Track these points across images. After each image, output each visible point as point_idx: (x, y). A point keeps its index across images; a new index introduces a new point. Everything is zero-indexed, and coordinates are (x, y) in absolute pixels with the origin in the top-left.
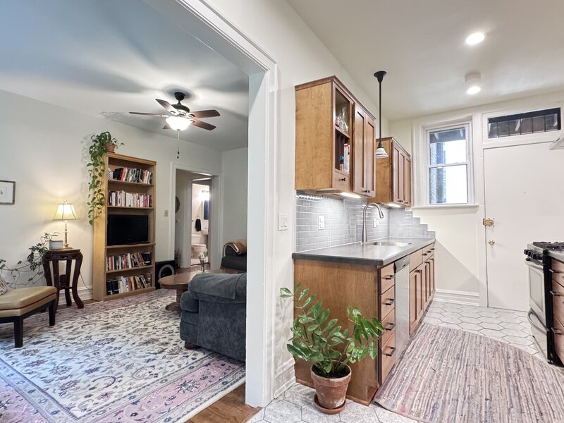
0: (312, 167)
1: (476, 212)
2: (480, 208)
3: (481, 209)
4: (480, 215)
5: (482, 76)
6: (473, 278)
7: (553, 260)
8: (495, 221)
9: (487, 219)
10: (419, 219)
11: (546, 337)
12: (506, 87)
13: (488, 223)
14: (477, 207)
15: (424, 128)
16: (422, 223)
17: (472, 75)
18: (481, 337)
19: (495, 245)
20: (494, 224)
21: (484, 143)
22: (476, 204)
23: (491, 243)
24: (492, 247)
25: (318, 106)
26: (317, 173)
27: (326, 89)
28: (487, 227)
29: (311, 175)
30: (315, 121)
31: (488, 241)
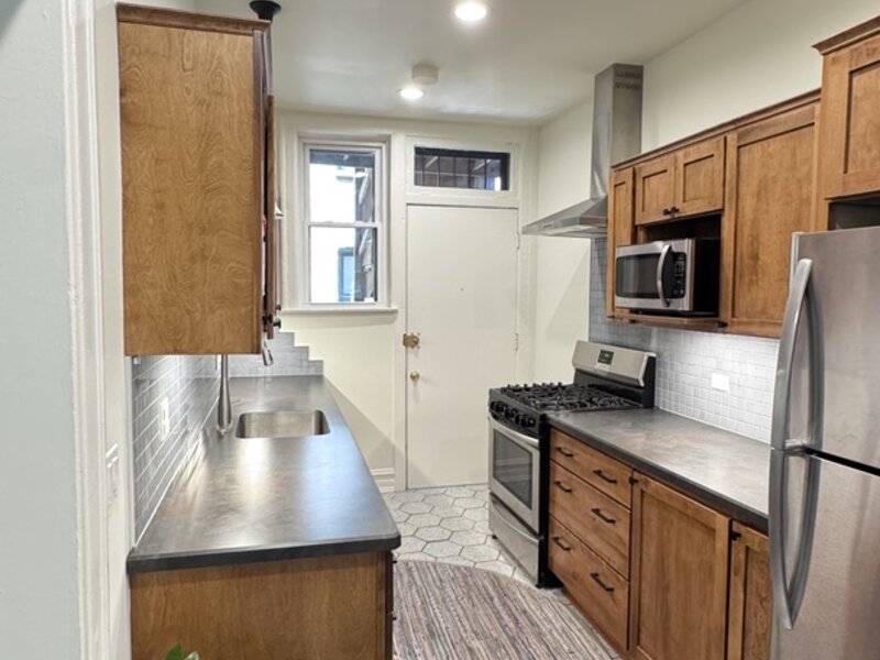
0: (192, 287)
1: (392, 322)
2: (399, 315)
3: (401, 316)
4: (399, 329)
5: (440, 74)
6: (386, 442)
7: (553, 430)
8: (421, 338)
9: (409, 334)
10: (292, 335)
11: (537, 550)
12: (455, 101)
13: (411, 342)
14: (395, 312)
15: (300, 138)
16: (298, 344)
17: (426, 70)
18: (434, 565)
19: (419, 382)
20: (420, 344)
21: (408, 193)
22: (394, 307)
23: (415, 378)
24: (415, 385)
25: (207, 98)
26: (207, 308)
27: (236, 52)
28: (410, 348)
29: (188, 311)
30: (200, 146)
31: (409, 374)
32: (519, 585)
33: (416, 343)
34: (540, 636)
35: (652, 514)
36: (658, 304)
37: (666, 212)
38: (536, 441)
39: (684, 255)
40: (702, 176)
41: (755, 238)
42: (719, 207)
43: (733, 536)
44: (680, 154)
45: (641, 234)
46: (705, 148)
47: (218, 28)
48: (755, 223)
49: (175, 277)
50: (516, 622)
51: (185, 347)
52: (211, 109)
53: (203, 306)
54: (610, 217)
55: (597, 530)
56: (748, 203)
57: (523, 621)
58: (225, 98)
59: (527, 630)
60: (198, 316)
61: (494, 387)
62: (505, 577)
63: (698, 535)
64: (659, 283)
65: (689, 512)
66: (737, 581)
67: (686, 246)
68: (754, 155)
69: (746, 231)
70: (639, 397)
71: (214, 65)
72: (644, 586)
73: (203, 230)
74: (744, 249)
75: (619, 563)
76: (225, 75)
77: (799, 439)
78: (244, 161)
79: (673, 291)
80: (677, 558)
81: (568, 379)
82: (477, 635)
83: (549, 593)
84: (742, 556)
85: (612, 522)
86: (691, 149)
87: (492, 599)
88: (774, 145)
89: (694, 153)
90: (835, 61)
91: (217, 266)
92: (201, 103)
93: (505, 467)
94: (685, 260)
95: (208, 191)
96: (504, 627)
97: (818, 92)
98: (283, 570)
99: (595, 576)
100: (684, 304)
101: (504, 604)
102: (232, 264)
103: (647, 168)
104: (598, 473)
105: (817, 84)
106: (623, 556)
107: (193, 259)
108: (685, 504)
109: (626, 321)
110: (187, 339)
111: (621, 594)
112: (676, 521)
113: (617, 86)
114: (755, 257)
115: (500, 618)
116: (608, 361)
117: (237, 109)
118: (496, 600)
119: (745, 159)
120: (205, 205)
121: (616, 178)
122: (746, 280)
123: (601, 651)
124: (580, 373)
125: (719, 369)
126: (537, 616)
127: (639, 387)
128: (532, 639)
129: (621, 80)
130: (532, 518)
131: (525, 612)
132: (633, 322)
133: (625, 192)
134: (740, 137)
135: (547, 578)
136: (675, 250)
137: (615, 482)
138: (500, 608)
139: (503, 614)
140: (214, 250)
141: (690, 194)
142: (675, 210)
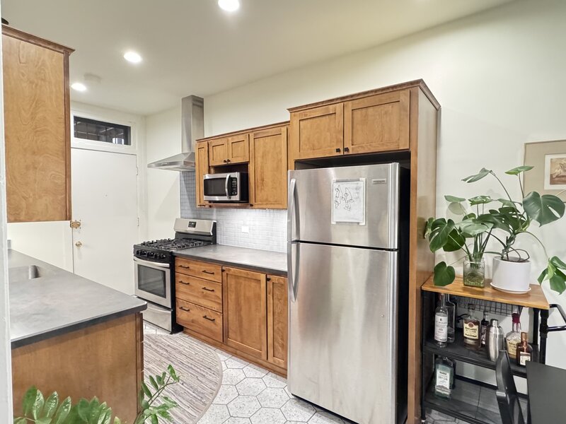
0: (27, 184)
7: (176, 258)
8: (82, 222)
11: (170, 316)
13: (75, 225)
19: (82, 247)
20: (81, 226)
23: (79, 245)
24: (79, 249)
25: (36, 81)
26: (37, 197)
27: (54, 60)
28: (74, 229)
29: (23, 197)
30: (31, 106)
31: (74, 244)
32: (161, 336)
33: (79, 225)
34: (180, 353)
35: (232, 282)
36: (225, 198)
37: (225, 161)
38: (168, 265)
39: (236, 179)
40: (240, 148)
41: (262, 173)
42: (248, 160)
43: (268, 280)
44: (230, 138)
45: (212, 170)
46: (241, 138)
47: (43, 45)
48: (262, 167)
49: (15, 177)
50: (167, 351)
51: (22, 218)
52: (38, 87)
53: (34, 195)
54: (197, 162)
55: (205, 297)
56: (259, 160)
57: (168, 349)
58: (47, 83)
59: (173, 352)
60: (31, 200)
61: (136, 244)
62: (152, 335)
63: (253, 284)
64: (226, 190)
65: (249, 277)
66: (270, 296)
67: (236, 175)
68: (260, 142)
69: (259, 170)
70: (210, 240)
71: (40, 64)
72: (229, 313)
73: (34, 153)
74: (258, 177)
75: (217, 307)
76: (47, 71)
77: (294, 238)
78: (60, 118)
79: (232, 192)
80: (244, 296)
81: (173, 238)
82: (149, 362)
83: (178, 335)
84: (271, 287)
85: (213, 291)
86: (235, 137)
87: (150, 345)
88: (268, 140)
89: (236, 139)
90: (294, 115)
91: (43, 172)
92: (32, 83)
93: (145, 284)
94: (236, 180)
95: (37, 131)
96: (161, 355)
97: (289, 122)
98: (87, 333)
99: (205, 317)
100: (237, 198)
101: (157, 346)
102: (53, 172)
103: (214, 143)
104: (204, 271)
105: (288, 119)
106: (219, 303)
107: (27, 168)
108: (248, 274)
109: (207, 206)
110: (24, 213)
111: (219, 321)
112: (243, 282)
113: (194, 105)
114: (263, 180)
115: (158, 352)
116: (194, 226)
117: (54, 90)
118: (152, 345)
119: (257, 144)
120: (35, 138)
121: (199, 145)
122: (260, 188)
123: (209, 349)
124: (178, 233)
125: (244, 225)
126: (175, 345)
127: (210, 236)
128: (177, 355)
129: (195, 103)
130: (167, 302)
131: (169, 346)
132: (210, 206)
133: (204, 152)
134: (255, 135)
135: (177, 328)
136: (232, 176)
137: (213, 273)
138: (156, 348)
139: (158, 349)
140: (41, 164)
141: (234, 155)
142: (229, 161)
